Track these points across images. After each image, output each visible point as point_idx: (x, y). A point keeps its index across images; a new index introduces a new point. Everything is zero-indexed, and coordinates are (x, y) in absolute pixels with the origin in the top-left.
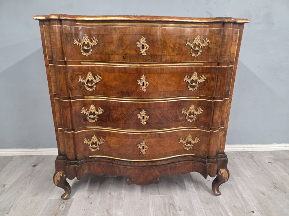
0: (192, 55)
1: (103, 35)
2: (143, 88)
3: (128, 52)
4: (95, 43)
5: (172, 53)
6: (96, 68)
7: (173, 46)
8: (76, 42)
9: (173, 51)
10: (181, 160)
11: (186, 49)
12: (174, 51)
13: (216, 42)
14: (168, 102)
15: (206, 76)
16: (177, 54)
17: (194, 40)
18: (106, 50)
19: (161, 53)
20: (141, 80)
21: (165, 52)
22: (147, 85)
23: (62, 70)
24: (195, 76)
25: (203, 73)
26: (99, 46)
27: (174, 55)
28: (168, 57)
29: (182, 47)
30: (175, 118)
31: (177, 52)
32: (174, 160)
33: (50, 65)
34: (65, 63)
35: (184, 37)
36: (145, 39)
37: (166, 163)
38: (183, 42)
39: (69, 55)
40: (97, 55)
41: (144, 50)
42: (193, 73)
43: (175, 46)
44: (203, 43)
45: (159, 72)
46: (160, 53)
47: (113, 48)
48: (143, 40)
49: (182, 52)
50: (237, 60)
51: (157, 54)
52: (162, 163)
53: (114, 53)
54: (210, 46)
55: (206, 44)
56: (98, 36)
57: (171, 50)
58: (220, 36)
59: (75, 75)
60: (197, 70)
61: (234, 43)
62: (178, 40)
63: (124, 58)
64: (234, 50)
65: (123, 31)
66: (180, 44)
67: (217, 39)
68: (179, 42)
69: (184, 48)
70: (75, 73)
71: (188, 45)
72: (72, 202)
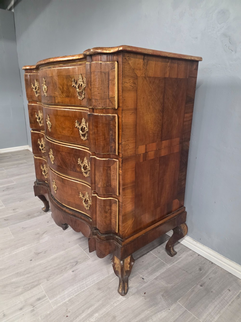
0: (79, 98)
2: (49, 128)
5: (62, 95)
8: (32, 86)
10: (83, 218)
11: (73, 91)
12: (63, 93)
14: (65, 147)
16: (67, 96)
17: (78, 80)
19: (54, 94)
20: (47, 120)
21: (57, 93)
22: (50, 125)
27: (64, 97)
28: (59, 99)
29: (69, 89)
30: (72, 167)
31: (66, 94)
32: (76, 214)
35: (70, 77)
37: (70, 212)
39: (29, 96)
45: (56, 113)
49: (70, 94)
50: (120, 107)
52: (67, 210)
55: (85, 85)
59: (33, 112)
60: (85, 115)
66: (67, 85)
68: (66, 83)
69: (71, 90)
70: (33, 110)
71: (74, 86)
72: (44, 214)
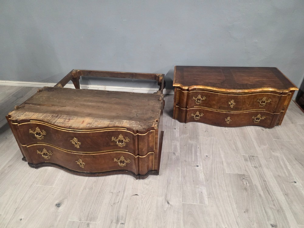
0: (260, 106)
1: (210, 96)
2: (228, 122)
3: (223, 105)
4: (204, 99)
6: (202, 110)
7: (249, 103)
8: (194, 98)
9: (249, 105)
13: (275, 101)
15: (266, 117)
16: (251, 106)
17: (262, 99)
18: (210, 103)
20: (227, 119)
21: (244, 106)
22: (230, 121)
23: (185, 111)
24: (259, 116)
25: (264, 115)
26: (206, 100)
28: (245, 108)
33: (176, 106)
34: (186, 108)
36: (234, 101)
38: (255, 100)
40: (204, 104)
41: (232, 106)
42: (258, 114)
43: (250, 103)
44: (267, 100)
46: (241, 107)
47: (214, 102)
48: (232, 102)
50: (287, 108)
51: (239, 107)
53: (214, 105)
54: (271, 102)
55: (269, 101)
56: (206, 96)
57: (247, 105)
58: (278, 99)
60: (261, 113)
61: (287, 100)
62: (252, 100)
63: (220, 108)
64: (286, 103)
65: (222, 96)
67: (276, 100)
69: (255, 103)
71: (258, 102)
